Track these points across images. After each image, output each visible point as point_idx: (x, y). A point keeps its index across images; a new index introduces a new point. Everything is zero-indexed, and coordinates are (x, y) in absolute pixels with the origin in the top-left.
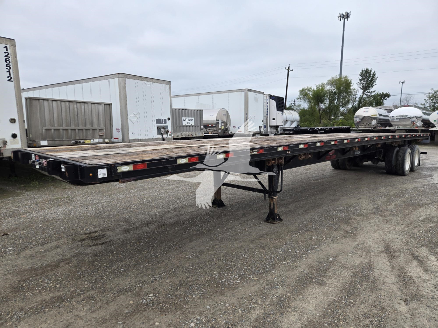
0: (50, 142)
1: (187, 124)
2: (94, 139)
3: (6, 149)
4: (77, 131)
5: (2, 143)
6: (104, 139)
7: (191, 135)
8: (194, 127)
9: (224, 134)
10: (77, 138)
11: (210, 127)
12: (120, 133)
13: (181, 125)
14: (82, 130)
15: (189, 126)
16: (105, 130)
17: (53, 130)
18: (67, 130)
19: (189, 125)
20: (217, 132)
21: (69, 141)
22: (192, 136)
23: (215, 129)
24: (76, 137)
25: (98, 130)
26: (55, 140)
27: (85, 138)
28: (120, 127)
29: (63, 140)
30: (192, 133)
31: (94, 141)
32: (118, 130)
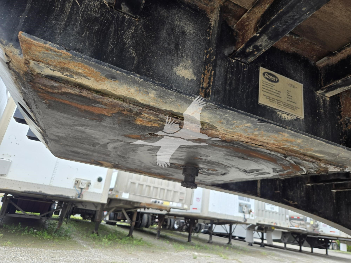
0: (132, 196)
1: (270, 209)
2: (173, 202)
3: (87, 192)
4: (159, 189)
5: (86, 184)
6: (183, 204)
7: (275, 223)
8: (278, 215)
9: (313, 231)
10: (158, 197)
11: (296, 219)
12: (200, 203)
13: (264, 209)
14: (164, 189)
15: (273, 213)
16: (185, 195)
17: (137, 185)
18: (150, 186)
19: (272, 210)
20: (304, 227)
21: (149, 199)
22: (275, 225)
23: (302, 222)
24: (156, 196)
25: (179, 194)
26: (137, 194)
27: (164, 199)
28: (200, 197)
29: (144, 196)
30: (277, 221)
31: (173, 204)
32: (198, 200)
